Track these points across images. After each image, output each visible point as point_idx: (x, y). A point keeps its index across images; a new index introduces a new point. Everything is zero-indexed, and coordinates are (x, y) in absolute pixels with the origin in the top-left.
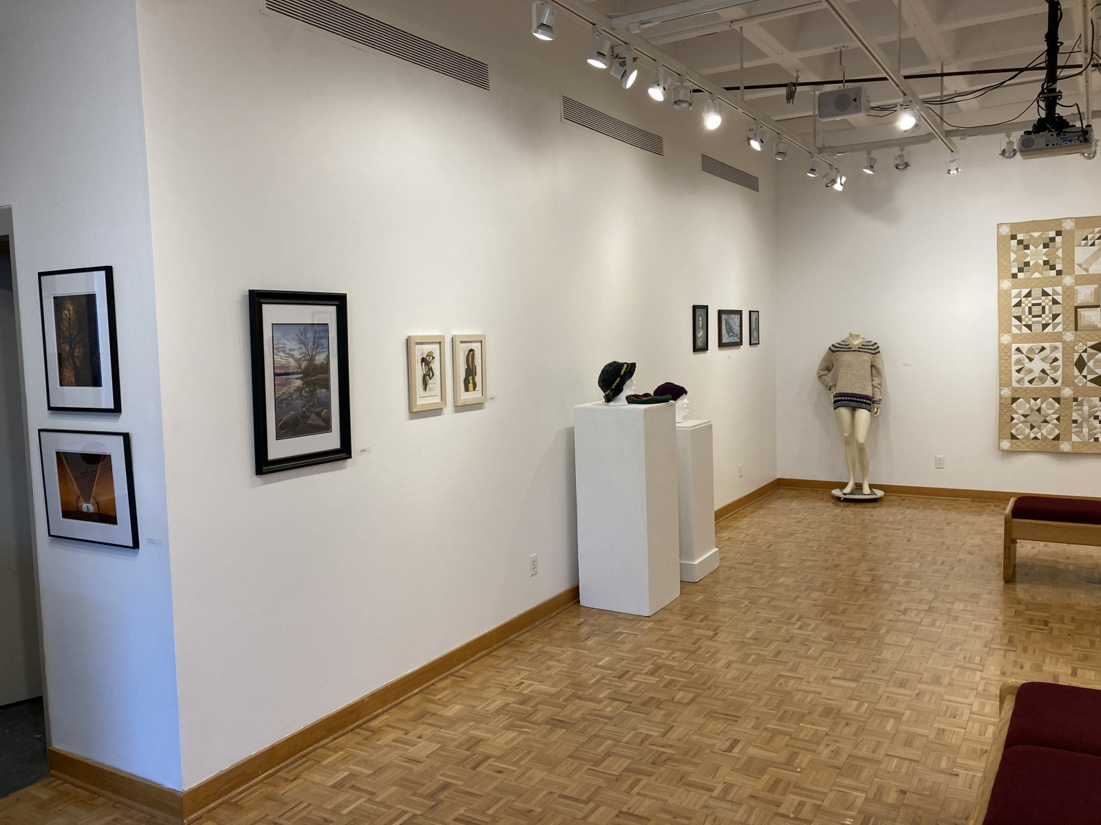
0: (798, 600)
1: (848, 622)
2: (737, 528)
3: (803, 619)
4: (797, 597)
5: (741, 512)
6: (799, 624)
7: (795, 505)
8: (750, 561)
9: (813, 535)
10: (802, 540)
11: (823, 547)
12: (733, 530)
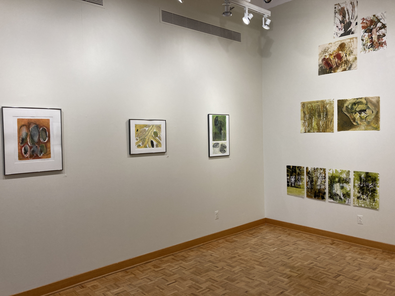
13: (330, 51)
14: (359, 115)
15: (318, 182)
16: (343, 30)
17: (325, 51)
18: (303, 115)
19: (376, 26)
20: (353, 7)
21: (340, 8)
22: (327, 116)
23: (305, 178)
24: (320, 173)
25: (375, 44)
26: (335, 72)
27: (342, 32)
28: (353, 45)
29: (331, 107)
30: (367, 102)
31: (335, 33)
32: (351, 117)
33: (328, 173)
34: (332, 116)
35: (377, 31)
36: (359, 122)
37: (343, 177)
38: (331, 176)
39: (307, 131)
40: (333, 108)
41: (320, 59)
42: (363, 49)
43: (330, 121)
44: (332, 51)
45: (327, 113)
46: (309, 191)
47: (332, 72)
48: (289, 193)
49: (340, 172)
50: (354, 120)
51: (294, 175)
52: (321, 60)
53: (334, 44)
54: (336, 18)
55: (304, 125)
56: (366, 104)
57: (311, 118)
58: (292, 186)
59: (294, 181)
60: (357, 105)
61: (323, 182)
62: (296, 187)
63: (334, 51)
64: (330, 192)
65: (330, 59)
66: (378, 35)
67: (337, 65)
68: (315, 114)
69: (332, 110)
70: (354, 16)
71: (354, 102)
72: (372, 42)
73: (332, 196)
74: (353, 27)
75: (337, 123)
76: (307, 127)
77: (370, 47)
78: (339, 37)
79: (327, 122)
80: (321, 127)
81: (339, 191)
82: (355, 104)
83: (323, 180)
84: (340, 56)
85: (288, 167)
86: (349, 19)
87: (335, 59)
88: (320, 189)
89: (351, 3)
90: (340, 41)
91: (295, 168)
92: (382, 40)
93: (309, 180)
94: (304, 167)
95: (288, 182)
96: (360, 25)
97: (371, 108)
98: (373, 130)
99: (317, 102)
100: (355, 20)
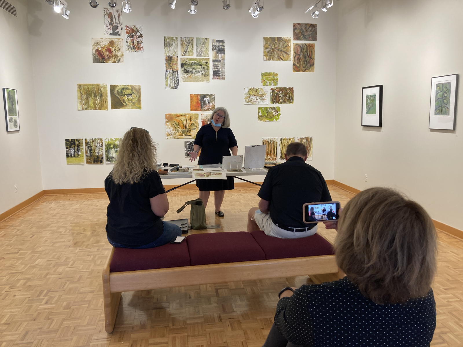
0: (48, 277)
1: (82, 288)
2: (12, 226)
3: (49, 294)
4: (47, 274)
5: (17, 214)
6: (46, 298)
7: (53, 205)
8: (16, 251)
9: (63, 223)
10: (55, 228)
11: (68, 231)
12: (9, 228)
13: (102, 45)
14: (127, 97)
15: (96, 150)
16: (112, 30)
17: (98, 44)
18: (79, 95)
19: (136, 34)
20: (119, 15)
21: (108, 12)
22: (102, 97)
23: (84, 148)
24: (98, 143)
25: (135, 47)
26: (107, 63)
27: (111, 32)
28: (120, 44)
29: (105, 90)
30: (132, 88)
31: (105, 31)
32: (121, 99)
33: (105, 142)
34: (106, 97)
35: (137, 38)
36: (127, 103)
37: (117, 143)
38: (107, 144)
39: (84, 109)
40: (106, 91)
41: (94, 49)
42: (127, 49)
43: (105, 101)
44: (103, 45)
45: (102, 94)
46: (88, 158)
47: (104, 62)
48: (68, 163)
49: (114, 140)
50: (124, 101)
51: (73, 147)
52: (94, 51)
53: (105, 40)
54: (105, 19)
55: (81, 103)
56: (132, 90)
57: (87, 98)
58: (71, 157)
59: (74, 152)
60: (125, 90)
61: (100, 149)
62: (76, 157)
63: (105, 45)
64: (107, 157)
65: (102, 51)
66: (138, 41)
67: (108, 57)
68: (92, 95)
69: (106, 92)
70: (119, 22)
71: (123, 87)
72: (134, 45)
73: (109, 159)
74: (119, 30)
75: (111, 103)
76: (84, 106)
77: (132, 48)
78: (109, 35)
79: (102, 102)
80: (97, 106)
81: (114, 155)
82: (123, 89)
83: (101, 148)
84: (111, 51)
85: (67, 140)
86: (116, 24)
87: (107, 52)
88: (99, 155)
89: (117, 11)
90: (110, 38)
91: (74, 141)
92: (141, 45)
93: (88, 149)
94: (82, 140)
95: (67, 154)
96: (124, 31)
97: (135, 93)
98: (137, 109)
99: (93, 85)
100: (121, 25)
